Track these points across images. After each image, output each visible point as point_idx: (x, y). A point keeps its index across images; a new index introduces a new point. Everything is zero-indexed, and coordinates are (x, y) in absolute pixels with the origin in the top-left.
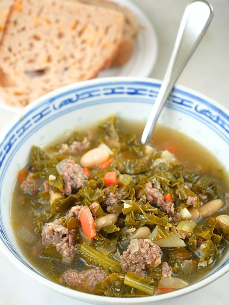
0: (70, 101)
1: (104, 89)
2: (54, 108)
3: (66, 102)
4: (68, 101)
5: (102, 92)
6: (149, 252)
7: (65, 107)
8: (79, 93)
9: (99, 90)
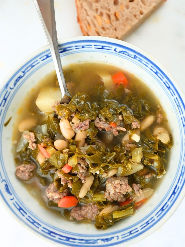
0: (20, 77)
1: (40, 59)
2: (11, 89)
3: (17, 81)
4: (19, 79)
5: (39, 60)
6: (122, 189)
7: (18, 84)
8: (23, 70)
9: (37, 60)
